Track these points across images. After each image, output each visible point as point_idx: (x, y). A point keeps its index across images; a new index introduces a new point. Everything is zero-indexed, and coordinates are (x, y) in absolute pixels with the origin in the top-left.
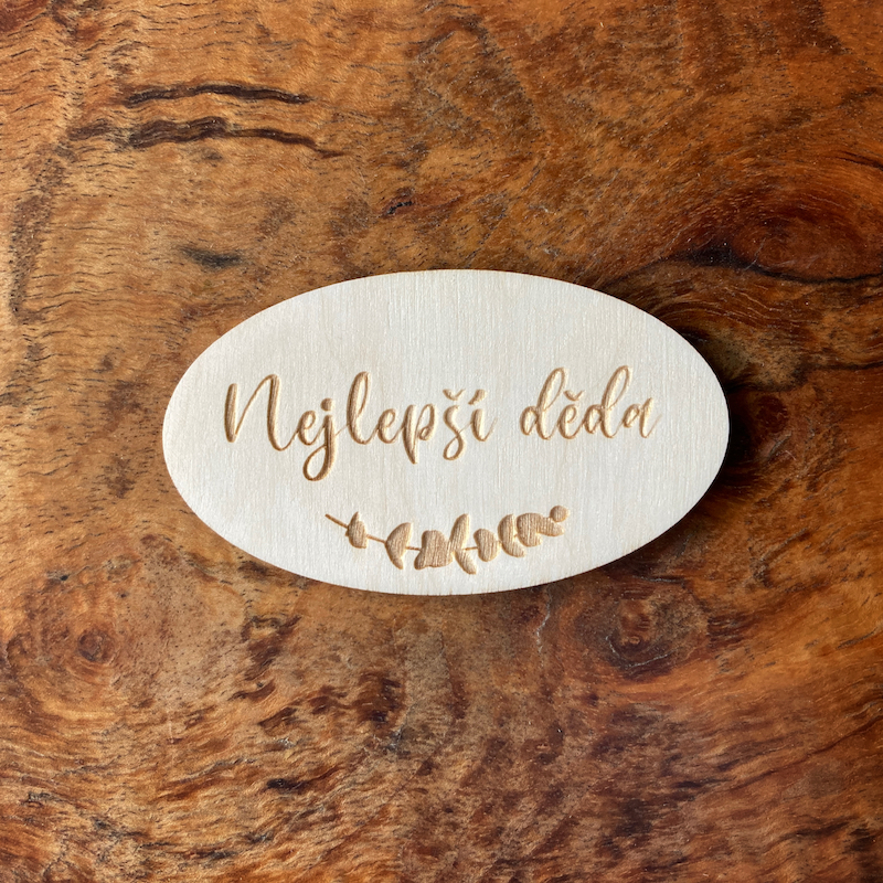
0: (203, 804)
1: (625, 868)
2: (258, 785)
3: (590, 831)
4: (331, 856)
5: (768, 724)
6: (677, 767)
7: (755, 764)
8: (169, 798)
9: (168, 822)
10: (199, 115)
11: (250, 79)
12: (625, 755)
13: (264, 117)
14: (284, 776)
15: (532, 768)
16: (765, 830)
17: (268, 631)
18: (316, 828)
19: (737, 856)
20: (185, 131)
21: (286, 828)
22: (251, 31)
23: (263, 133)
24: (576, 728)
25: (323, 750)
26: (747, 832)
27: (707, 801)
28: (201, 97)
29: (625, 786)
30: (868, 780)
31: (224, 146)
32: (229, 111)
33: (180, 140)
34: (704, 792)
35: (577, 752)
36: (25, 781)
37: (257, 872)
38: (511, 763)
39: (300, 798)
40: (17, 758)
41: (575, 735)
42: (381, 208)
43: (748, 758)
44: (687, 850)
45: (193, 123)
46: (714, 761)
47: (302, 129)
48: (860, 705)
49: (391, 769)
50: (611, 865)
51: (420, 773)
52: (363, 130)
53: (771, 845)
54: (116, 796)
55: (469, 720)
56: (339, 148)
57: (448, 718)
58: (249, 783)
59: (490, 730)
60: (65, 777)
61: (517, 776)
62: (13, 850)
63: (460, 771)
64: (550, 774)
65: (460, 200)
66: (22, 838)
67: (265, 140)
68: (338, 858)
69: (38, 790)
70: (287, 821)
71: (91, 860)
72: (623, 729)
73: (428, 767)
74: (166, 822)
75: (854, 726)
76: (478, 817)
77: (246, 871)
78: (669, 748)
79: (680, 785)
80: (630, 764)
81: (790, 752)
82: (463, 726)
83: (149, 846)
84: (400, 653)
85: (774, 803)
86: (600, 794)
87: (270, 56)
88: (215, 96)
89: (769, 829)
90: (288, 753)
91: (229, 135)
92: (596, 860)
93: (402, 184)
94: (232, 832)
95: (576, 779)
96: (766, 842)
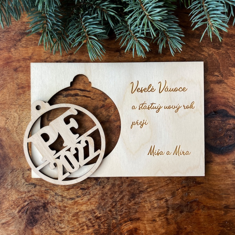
0: (71, 191)
1: (132, 203)
2: (79, 189)
3: (127, 197)
4: (89, 200)
5: (153, 183)
6: (139, 189)
7: (151, 189)
8: (66, 190)
9: (66, 194)
10: (75, 93)
11: (82, 88)
12: (132, 186)
13: (84, 94)
14: (83, 188)
15: (118, 188)
16: (152, 199)
18: (87, 195)
19: (148, 202)
20: (73, 95)
21: (83, 195)
22: (83, 81)
23: (84, 96)
24: (125, 182)
25: (89, 184)
26: (150, 199)
27: (144, 194)
28: (75, 90)
29: (132, 191)
30: (168, 192)
31: (78, 97)
32: (79, 92)
33: (72, 96)
34: (144, 192)
35: (125, 186)
36: (45, 187)
37: (78, 202)
38: (115, 187)
39: (85, 191)
40: (44, 184)
41: (125, 183)
42: (100, 107)
43: (150, 188)
44: (141, 201)
45: (74, 94)
46: (145, 188)
47: (89, 96)
48: (167, 181)
49: (98, 187)
50: (130, 203)
51: (102, 188)
52: (98, 96)
53: (153, 201)
54: (58, 190)
55: (110, 180)
56: (94, 98)
57: (107, 180)
58: (78, 188)
59: (113, 182)
60: (51, 187)
61: (116, 189)
62: (43, 197)
63: (108, 188)
64: (121, 189)
65: (111, 106)
66: (44, 195)
67: (84, 97)
68: (90, 200)
69: (47, 188)
70: (83, 194)
71: (54, 199)
72: (132, 183)
73: (103, 187)
74: (65, 194)
75: (166, 184)
76: (110, 195)
77: (77, 201)
78: (138, 186)
79: (140, 191)
80: (133, 188)
81: (156, 187)
82: (109, 181)
83: (63, 197)
85: (154, 195)
86: (128, 192)
87: (85, 85)
88: (77, 90)
89: (153, 198)
90: (84, 184)
91: (79, 96)
92: (127, 202)
93: (103, 104)
94: (75, 196)
95: (125, 190)
96: (152, 200)
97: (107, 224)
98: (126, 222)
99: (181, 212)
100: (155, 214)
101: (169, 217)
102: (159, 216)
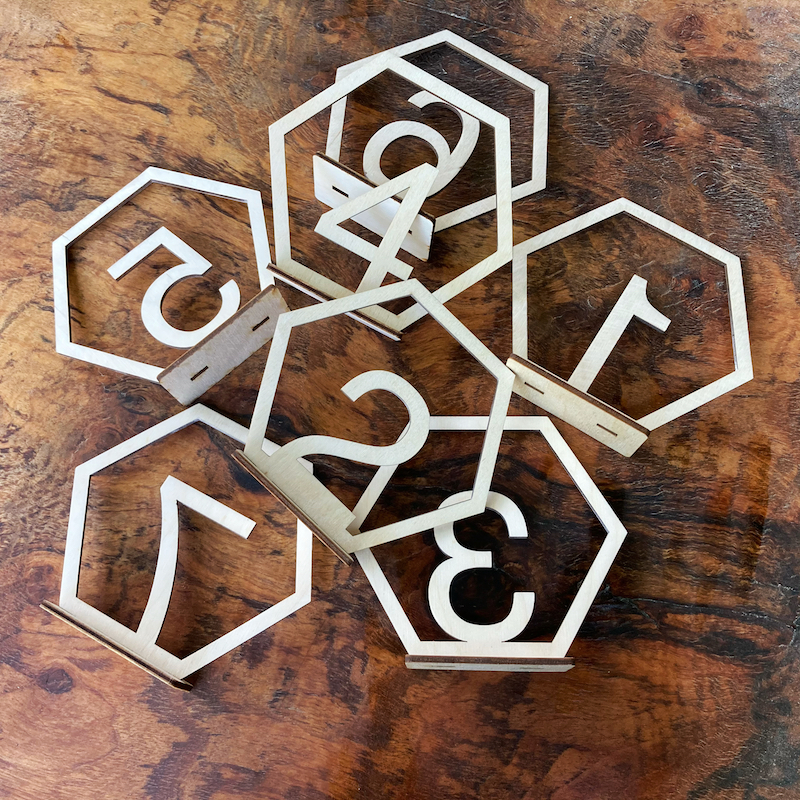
17: (14, 428)
25: (11, 461)
30: (133, 523)
49: (24, 472)
51: (30, 476)
55: (47, 468)
57: (43, 465)
59: (51, 472)
61: (51, 486)
63: (39, 479)
73: (32, 475)
76: (37, 492)
82: (45, 469)
84: (40, 445)
97: (8, 540)
98: (39, 548)
99: (141, 568)
100: (95, 554)
101: (115, 568)
102: (101, 560)
